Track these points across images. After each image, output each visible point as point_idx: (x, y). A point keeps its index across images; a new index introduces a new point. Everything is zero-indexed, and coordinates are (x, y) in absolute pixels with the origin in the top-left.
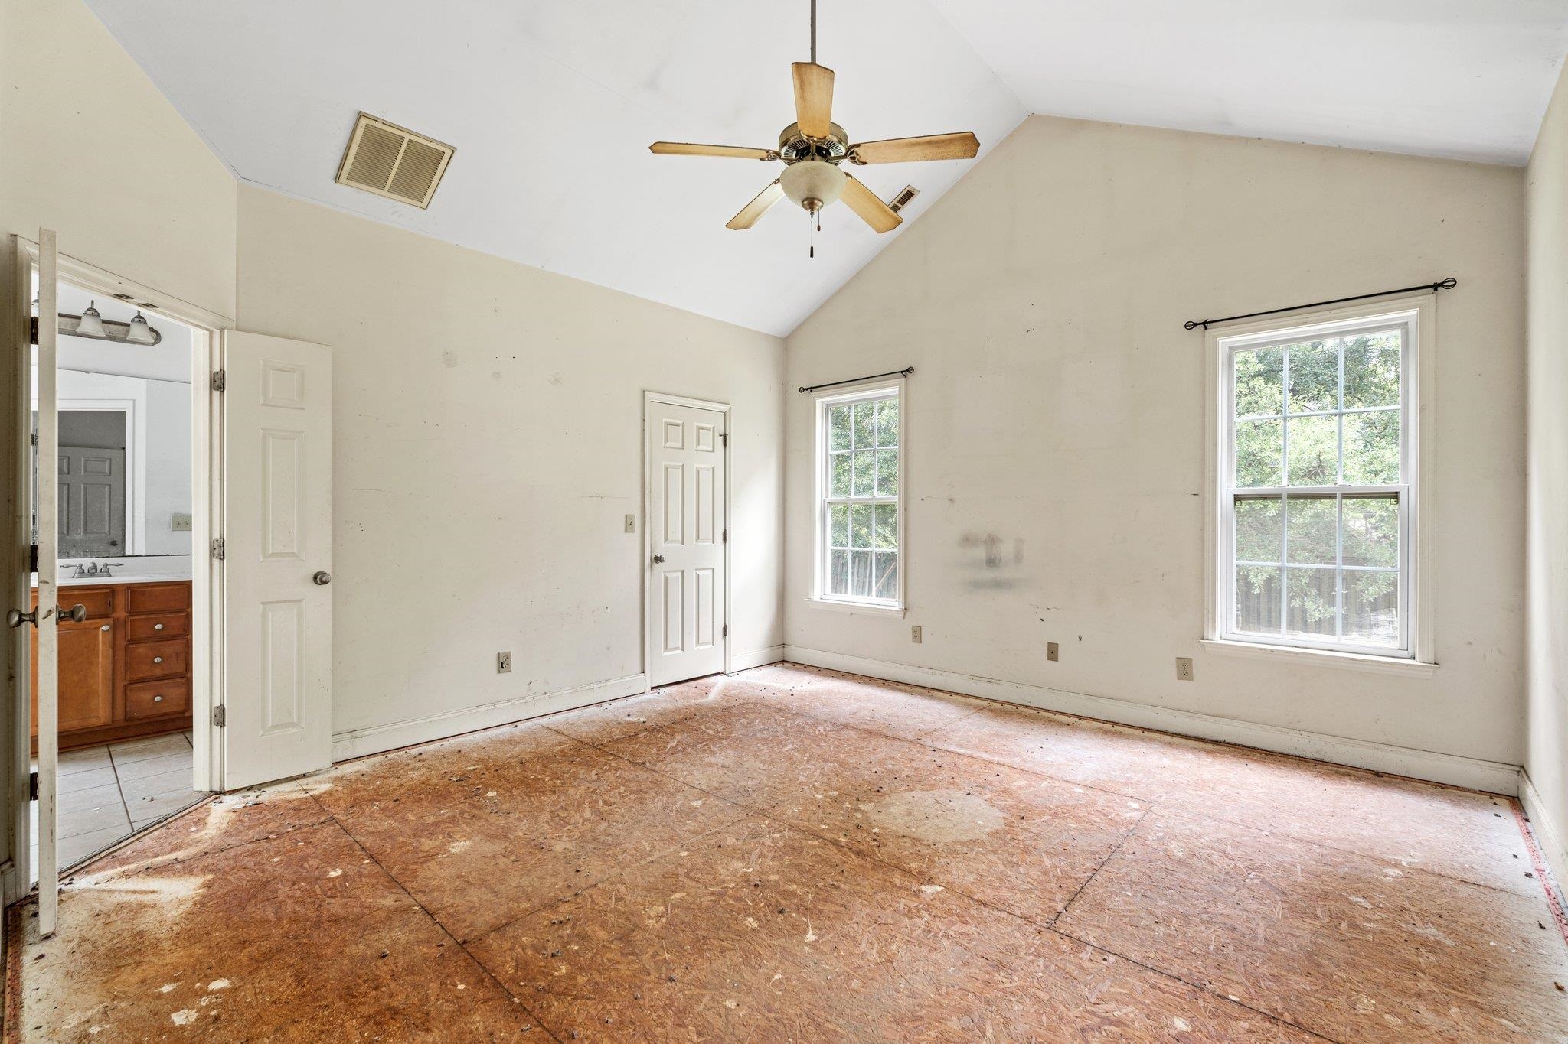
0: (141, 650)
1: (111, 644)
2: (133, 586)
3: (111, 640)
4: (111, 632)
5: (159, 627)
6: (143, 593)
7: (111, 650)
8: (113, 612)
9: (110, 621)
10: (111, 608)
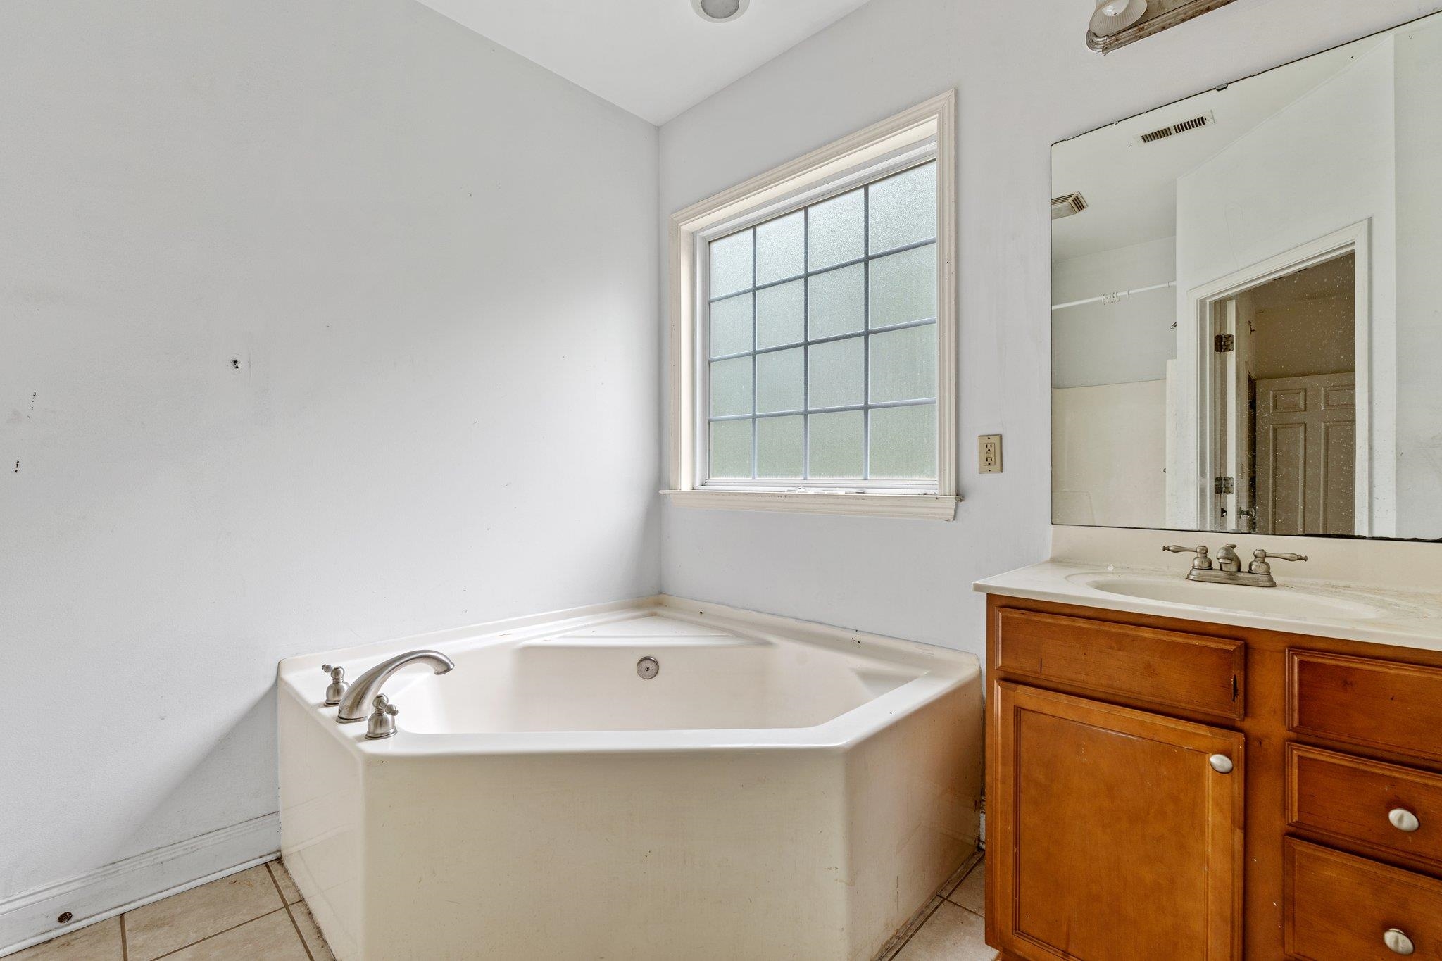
0: (1330, 873)
1: (1239, 816)
2: (1308, 644)
3: (1240, 802)
4: (1239, 775)
5: (1401, 818)
6: (1345, 679)
7: (1239, 834)
8: (1246, 714)
9: (1237, 741)
10: (1240, 697)
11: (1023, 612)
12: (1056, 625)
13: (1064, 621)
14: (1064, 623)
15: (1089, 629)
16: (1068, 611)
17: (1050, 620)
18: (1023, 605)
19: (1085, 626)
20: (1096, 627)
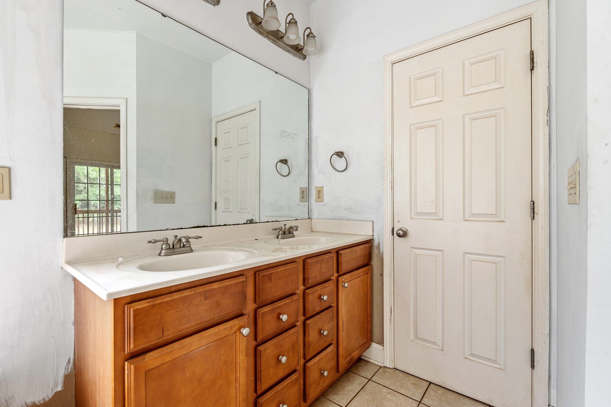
11: (149, 300)
12: (172, 301)
13: (176, 296)
14: (176, 297)
15: (190, 295)
16: (174, 289)
17: (167, 298)
18: (144, 297)
19: (188, 294)
20: (193, 292)
